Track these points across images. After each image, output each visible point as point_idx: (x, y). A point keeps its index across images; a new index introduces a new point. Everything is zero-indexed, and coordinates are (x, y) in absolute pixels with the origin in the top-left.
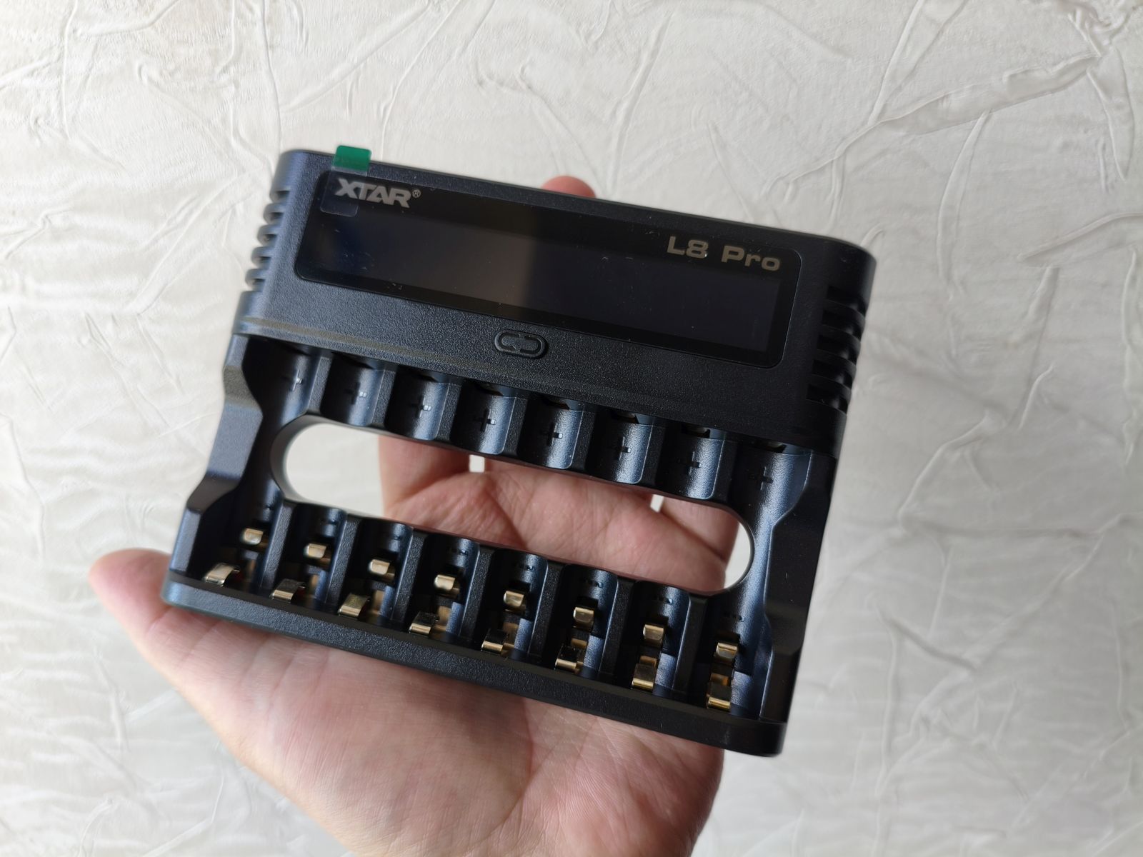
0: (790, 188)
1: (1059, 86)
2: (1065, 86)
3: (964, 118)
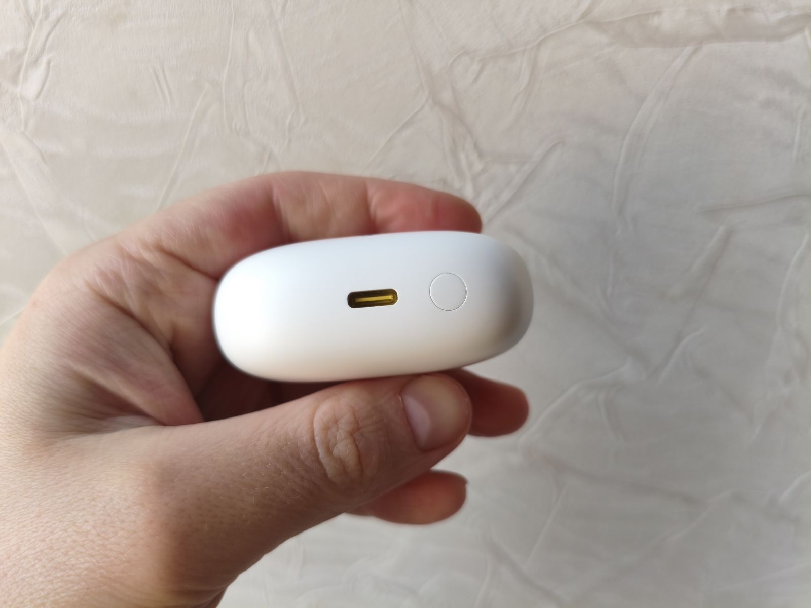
0: (475, 67)
1: (776, 34)
2: (780, 37)
3: (671, 41)
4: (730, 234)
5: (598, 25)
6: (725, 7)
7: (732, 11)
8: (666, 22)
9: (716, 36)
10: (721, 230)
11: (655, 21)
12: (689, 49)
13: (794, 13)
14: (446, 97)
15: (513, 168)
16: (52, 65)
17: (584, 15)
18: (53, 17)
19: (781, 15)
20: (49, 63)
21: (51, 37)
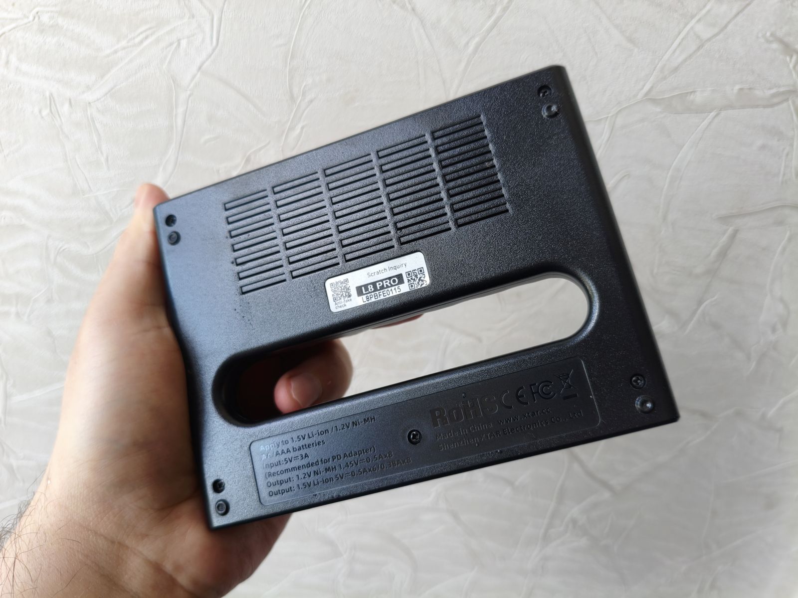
1: (769, 104)
2: (773, 106)
3: (702, 110)
4: (736, 232)
5: (654, 101)
6: (737, 87)
7: (741, 89)
8: (699, 98)
9: (731, 107)
10: (730, 230)
11: (692, 97)
12: (713, 114)
13: (782, 89)
17: (647, 94)
19: (774, 91)
20: (303, 128)
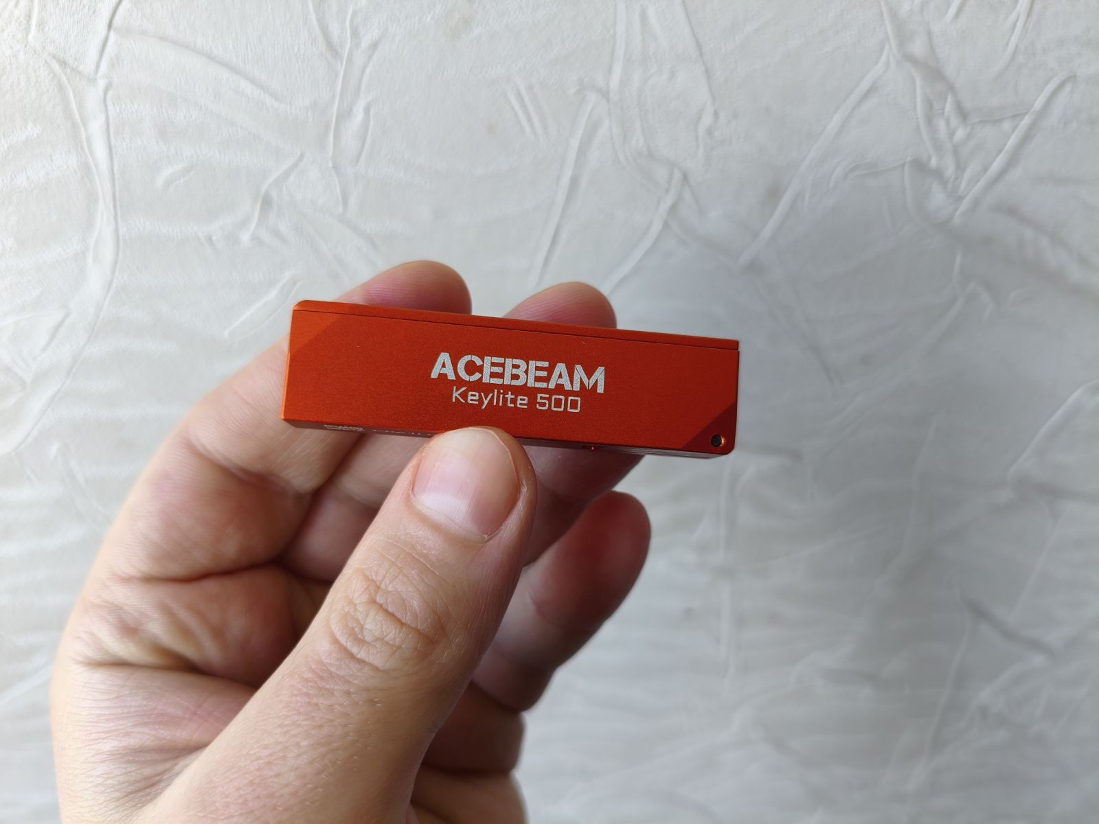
14: (918, 47)
15: (1007, 125)
16: (372, 112)
18: (365, 42)
21: (368, 71)
